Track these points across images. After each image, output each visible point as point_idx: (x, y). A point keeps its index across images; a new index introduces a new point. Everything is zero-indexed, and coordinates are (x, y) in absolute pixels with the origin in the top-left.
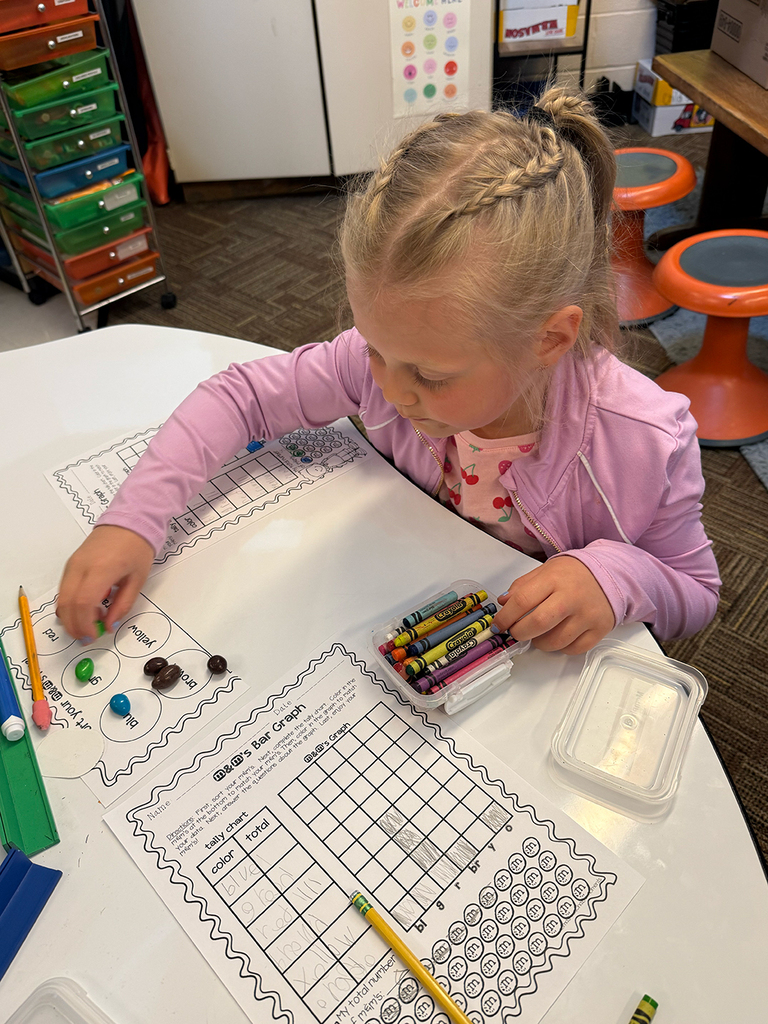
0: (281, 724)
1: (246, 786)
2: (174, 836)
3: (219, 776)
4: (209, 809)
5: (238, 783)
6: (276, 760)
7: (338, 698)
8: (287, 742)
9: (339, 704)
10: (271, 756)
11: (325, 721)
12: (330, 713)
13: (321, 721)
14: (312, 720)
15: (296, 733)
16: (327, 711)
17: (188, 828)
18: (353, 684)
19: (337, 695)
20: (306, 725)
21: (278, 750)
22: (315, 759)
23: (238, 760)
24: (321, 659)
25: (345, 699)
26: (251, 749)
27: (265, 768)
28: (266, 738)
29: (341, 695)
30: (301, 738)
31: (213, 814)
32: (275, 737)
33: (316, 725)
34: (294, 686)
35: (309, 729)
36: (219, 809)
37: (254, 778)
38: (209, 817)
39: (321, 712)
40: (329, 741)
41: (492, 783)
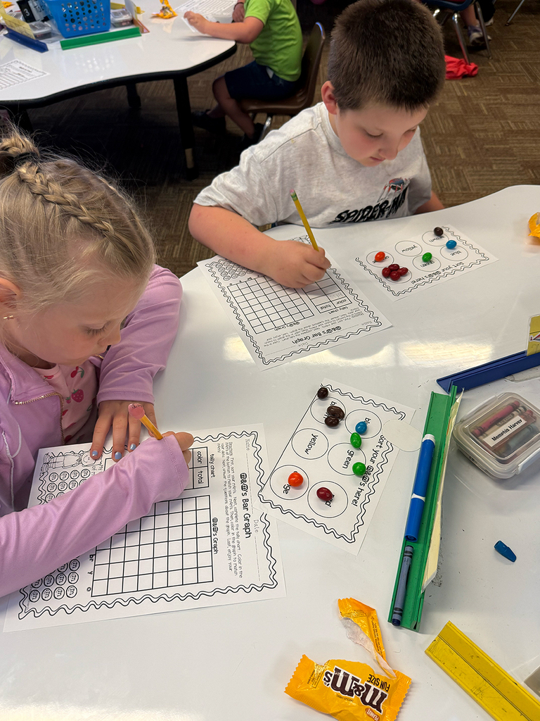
0: (247, 519)
1: (227, 484)
2: (229, 446)
3: (243, 477)
4: (230, 464)
5: (232, 482)
6: (228, 505)
7: (237, 560)
8: (234, 516)
9: (233, 557)
10: (233, 504)
11: (229, 543)
12: (231, 549)
13: (231, 541)
14: (235, 536)
15: (235, 524)
16: (234, 547)
17: (228, 452)
18: (239, 574)
19: (239, 560)
20: (235, 531)
21: (233, 510)
22: (212, 523)
23: (244, 488)
24: (272, 568)
25: (233, 563)
26: (245, 497)
27: (229, 498)
28: (245, 507)
29: (237, 562)
30: (230, 524)
31: (226, 464)
32: (242, 512)
33: (231, 536)
34: (266, 541)
35: (231, 531)
36: (226, 468)
37: (228, 490)
38: (226, 462)
39: (236, 544)
40: (215, 537)
41: (115, 602)
